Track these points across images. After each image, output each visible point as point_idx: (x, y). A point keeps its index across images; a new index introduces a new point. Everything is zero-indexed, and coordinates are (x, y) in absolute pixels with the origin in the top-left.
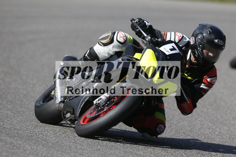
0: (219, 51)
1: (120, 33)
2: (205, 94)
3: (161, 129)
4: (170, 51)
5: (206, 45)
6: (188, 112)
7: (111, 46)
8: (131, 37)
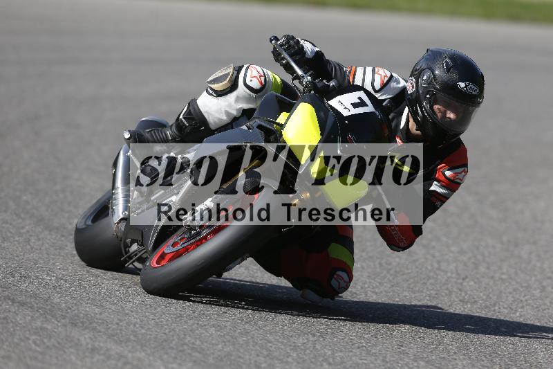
0: (471, 108)
1: (252, 69)
2: (441, 206)
3: (342, 282)
4: (351, 108)
5: (440, 95)
6: (402, 245)
7: (232, 97)
8: (276, 76)
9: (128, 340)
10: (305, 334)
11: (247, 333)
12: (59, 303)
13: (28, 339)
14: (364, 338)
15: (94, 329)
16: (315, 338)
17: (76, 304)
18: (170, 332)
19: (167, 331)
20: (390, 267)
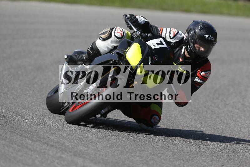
0: (210, 46)
1: (118, 29)
3: (156, 120)
5: (197, 40)
9: (99, 162)
10: (179, 160)
11: (153, 159)
12: (68, 146)
13: (54, 161)
14: (206, 162)
15: (84, 157)
16: (184, 162)
17: (76, 146)
18: (118, 159)
19: (117, 158)
20: (218, 130)
